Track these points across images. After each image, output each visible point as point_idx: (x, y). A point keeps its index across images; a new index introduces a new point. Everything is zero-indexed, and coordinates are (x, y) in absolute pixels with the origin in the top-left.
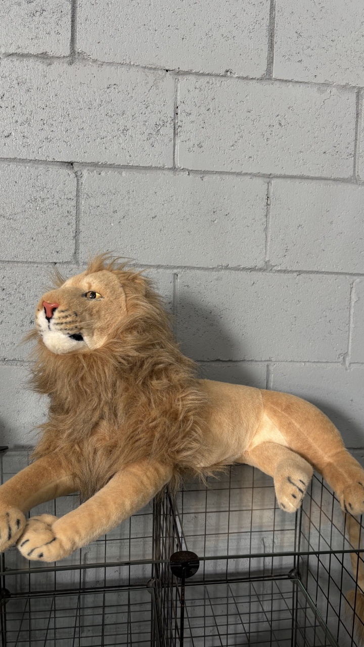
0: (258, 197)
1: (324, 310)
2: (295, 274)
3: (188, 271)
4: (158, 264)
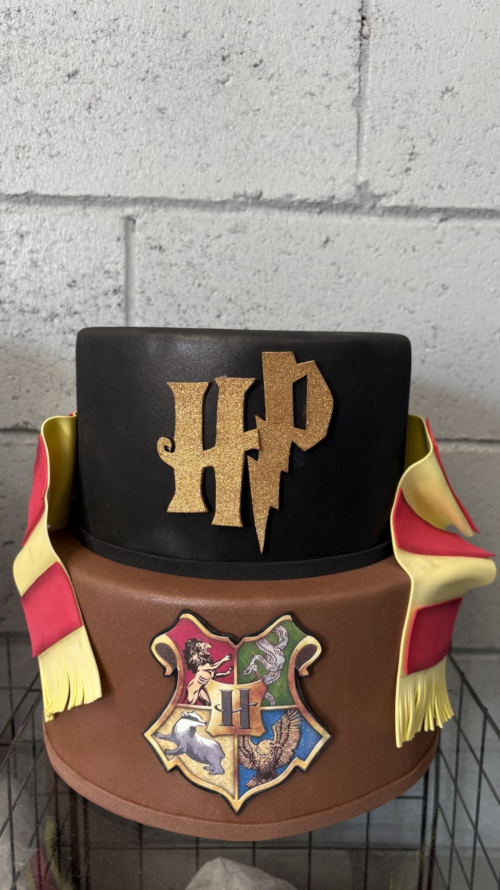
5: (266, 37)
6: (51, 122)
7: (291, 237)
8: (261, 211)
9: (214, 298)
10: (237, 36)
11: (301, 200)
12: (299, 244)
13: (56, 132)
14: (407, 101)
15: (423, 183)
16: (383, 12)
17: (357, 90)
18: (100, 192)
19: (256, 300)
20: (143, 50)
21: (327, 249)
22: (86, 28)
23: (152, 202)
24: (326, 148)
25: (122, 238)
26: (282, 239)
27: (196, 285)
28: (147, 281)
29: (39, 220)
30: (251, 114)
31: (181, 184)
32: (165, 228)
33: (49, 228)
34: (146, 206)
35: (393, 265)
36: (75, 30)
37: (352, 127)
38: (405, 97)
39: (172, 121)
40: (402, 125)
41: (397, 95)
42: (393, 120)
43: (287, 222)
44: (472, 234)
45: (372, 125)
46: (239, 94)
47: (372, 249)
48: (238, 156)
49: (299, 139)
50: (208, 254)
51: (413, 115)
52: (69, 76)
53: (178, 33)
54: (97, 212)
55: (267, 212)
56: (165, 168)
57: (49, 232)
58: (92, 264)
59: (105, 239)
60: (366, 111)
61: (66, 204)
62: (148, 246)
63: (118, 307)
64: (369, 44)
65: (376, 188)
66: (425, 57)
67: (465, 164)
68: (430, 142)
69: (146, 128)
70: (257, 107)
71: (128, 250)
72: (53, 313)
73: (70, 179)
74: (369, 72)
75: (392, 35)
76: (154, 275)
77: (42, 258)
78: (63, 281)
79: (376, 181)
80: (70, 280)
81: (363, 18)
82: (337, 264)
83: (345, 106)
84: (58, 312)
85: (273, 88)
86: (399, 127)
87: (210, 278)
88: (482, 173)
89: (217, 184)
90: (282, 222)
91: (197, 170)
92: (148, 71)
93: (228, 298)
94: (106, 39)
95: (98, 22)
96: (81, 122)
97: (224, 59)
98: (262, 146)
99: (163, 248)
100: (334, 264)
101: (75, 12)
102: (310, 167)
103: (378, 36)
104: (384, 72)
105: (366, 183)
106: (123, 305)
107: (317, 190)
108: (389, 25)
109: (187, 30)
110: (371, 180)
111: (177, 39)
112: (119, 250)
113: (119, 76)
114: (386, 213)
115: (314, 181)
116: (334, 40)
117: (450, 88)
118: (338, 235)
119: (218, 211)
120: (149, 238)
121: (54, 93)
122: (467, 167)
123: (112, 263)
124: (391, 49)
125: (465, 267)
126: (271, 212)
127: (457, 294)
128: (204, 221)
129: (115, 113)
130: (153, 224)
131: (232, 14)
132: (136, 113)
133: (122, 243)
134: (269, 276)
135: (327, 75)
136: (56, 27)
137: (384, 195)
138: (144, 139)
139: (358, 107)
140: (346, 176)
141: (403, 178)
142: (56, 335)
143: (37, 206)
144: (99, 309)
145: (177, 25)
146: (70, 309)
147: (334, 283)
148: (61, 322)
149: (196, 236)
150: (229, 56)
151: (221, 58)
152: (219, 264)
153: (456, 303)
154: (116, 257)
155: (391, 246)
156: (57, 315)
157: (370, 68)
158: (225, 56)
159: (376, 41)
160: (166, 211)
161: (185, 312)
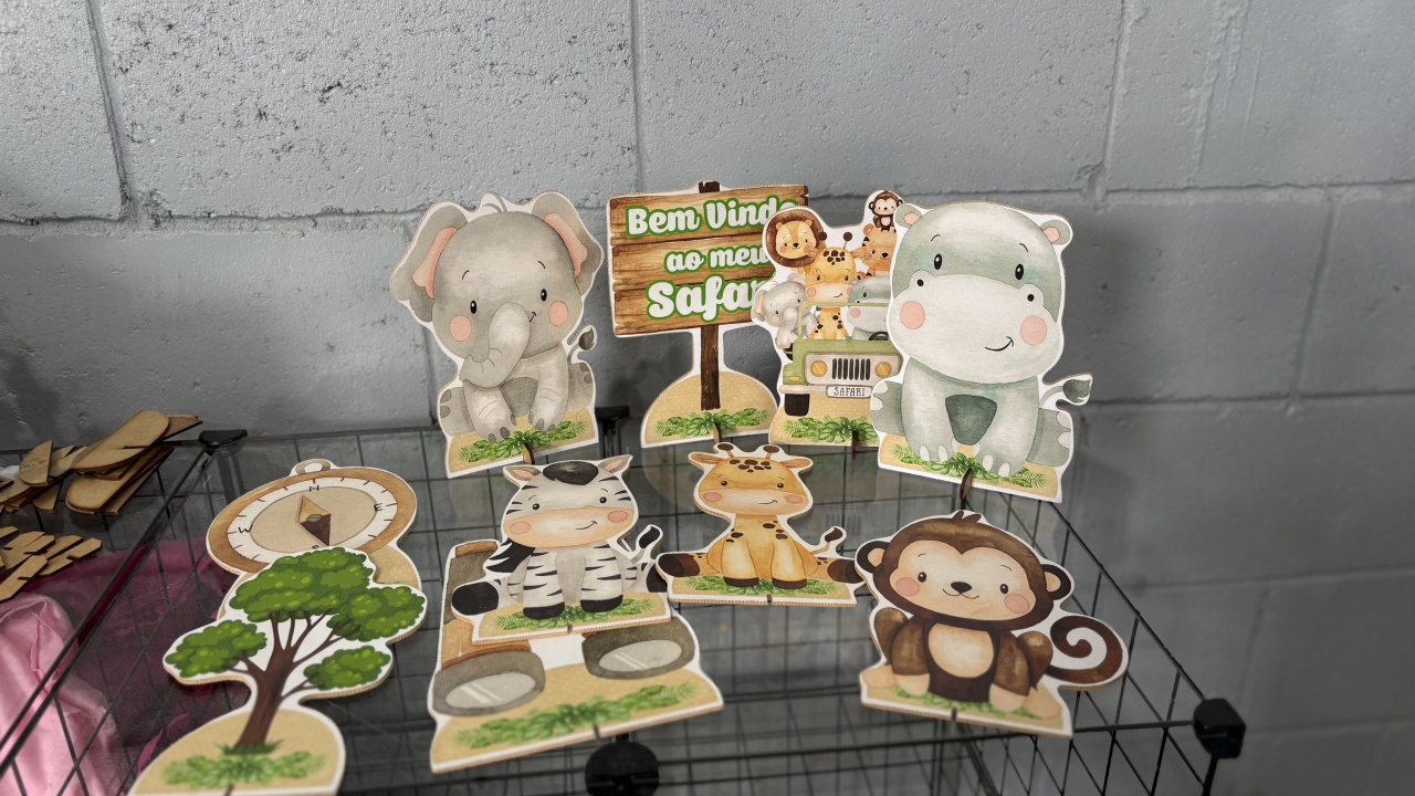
80: (570, 35)
106: (630, 62)
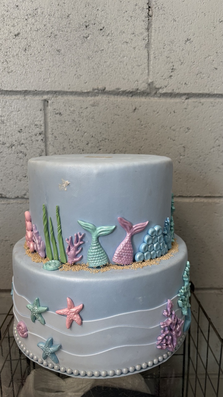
0: (137, 7)
1: (217, 138)
2: (184, 98)
3: (60, 97)
4: (24, 89)
5: (105, 17)
6: (8, 57)
7: (119, 108)
8: (105, 96)
9: (85, 136)
10: (92, 16)
11: (123, 91)
12: (123, 111)
13: (11, 61)
14: (170, 45)
15: (178, 82)
16: (158, 4)
17: (147, 40)
18: (32, 89)
19: (104, 136)
20: (49, 23)
21: (135, 113)
22: (23, 13)
23: (55, 93)
24: (134, 67)
25: (42, 109)
26: (115, 108)
27: (77, 130)
28: (54, 129)
29: (4, 102)
30: (100, 52)
31: (69, 84)
32: (62, 104)
33: (8, 105)
34: (53, 95)
35: (165, 119)
36: (18, 14)
37: (145, 57)
38: (169, 43)
39: (64, 55)
40: (168, 56)
41: (165, 42)
42: (164, 54)
43: (117, 101)
44: (200, 104)
45: (154, 56)
46: (94, 43)
47: (155, 112)
48: (94, 71)
49: (122, 63)
50: (81, 116)
51: (173, 51)
52: (15, 36)
53: (65, 15)
54: (30, 98)
55: (108, 97)
56: (61, 77)
57: (9, 107)
58: (29, 122)
59: (35, 110)
60: (151, 50)
61: (16, 94)
62: (54, 113)
63: (41, 141)
64: (152, 19)
65: (157, 84)
66: (177, 25)
67: (196, 74)
68: (181, 63)
69: (52, 59)
70: (102, 49)
71: (45, 115)
72: (12, 144)
73: (18, 83)
74: (153, 32)
75: (163, 15)
76: (58, 126)
77: (6, 119)
78: (16, 130)
79: (157, 81)
81: (149, 7)
82: (140, 119)
83: (142, 48)
84: (14, 144)
85: (109, 40)
86: (166, 57)
87: (83, 127)
88: (204, 77)
89: (85, 84)
90: (115, 101)
91: (76, 78)
92: (52, 33)
93: (91, 136)
94: (32, 18)
95: (28, 11)
96: (22, 56)
97: (86, 27)
98: (105, 67)
99: (61, 113)
100: (139, 119)
101: (17, 6)
102: (127, 76)
103: (156, 16)
104: (159, 32)
105: (152, 83)
107: (130, 86)
108: (161, 11)
109: (69, 13)
110: (154, 81)
111: (65, 18)
112: (41, 115)
113: (38, 35)
114: (161, 96)
115: (129, 82)
116: (136, 17)
117: (189, 39)
118: (140, 106)
119: (86, 96)
120: (55, 109)
121: (9, 44)
122: (197, 74)
123: (38, 121)
124: (162, 21)
125: (197, 120)
126: (110, 97)
127: (194, 131)
128: (79, 101)
129: (37, 52)
130: (57, 103)
131: (90, 6)
132: (47, 52)
133: (42, 112)
134: (110, 125)
135: (134, 33)
136: (9, 13)
137: (161, 88)
138: (51, 64)
139: (148, 48)
140: (143, 79)
141: (169, 80)
142: (14, 154)
143: (3, 95)
144: (33, 142)
145: (65, 12)
146: (20, 142)
147: (139, 128)
148: (16, 148)
149: (76, 108)
150: (89, 25)
151: (85, 27)
152: (87, 121)
153: (194, 136)
154: (40, 118)
155: (164, 111)
156: (14, 145)
157: (153, 30)
158: (87, 25)
159: (155, 18)
160: (62, 97)
161: (72, 142)
